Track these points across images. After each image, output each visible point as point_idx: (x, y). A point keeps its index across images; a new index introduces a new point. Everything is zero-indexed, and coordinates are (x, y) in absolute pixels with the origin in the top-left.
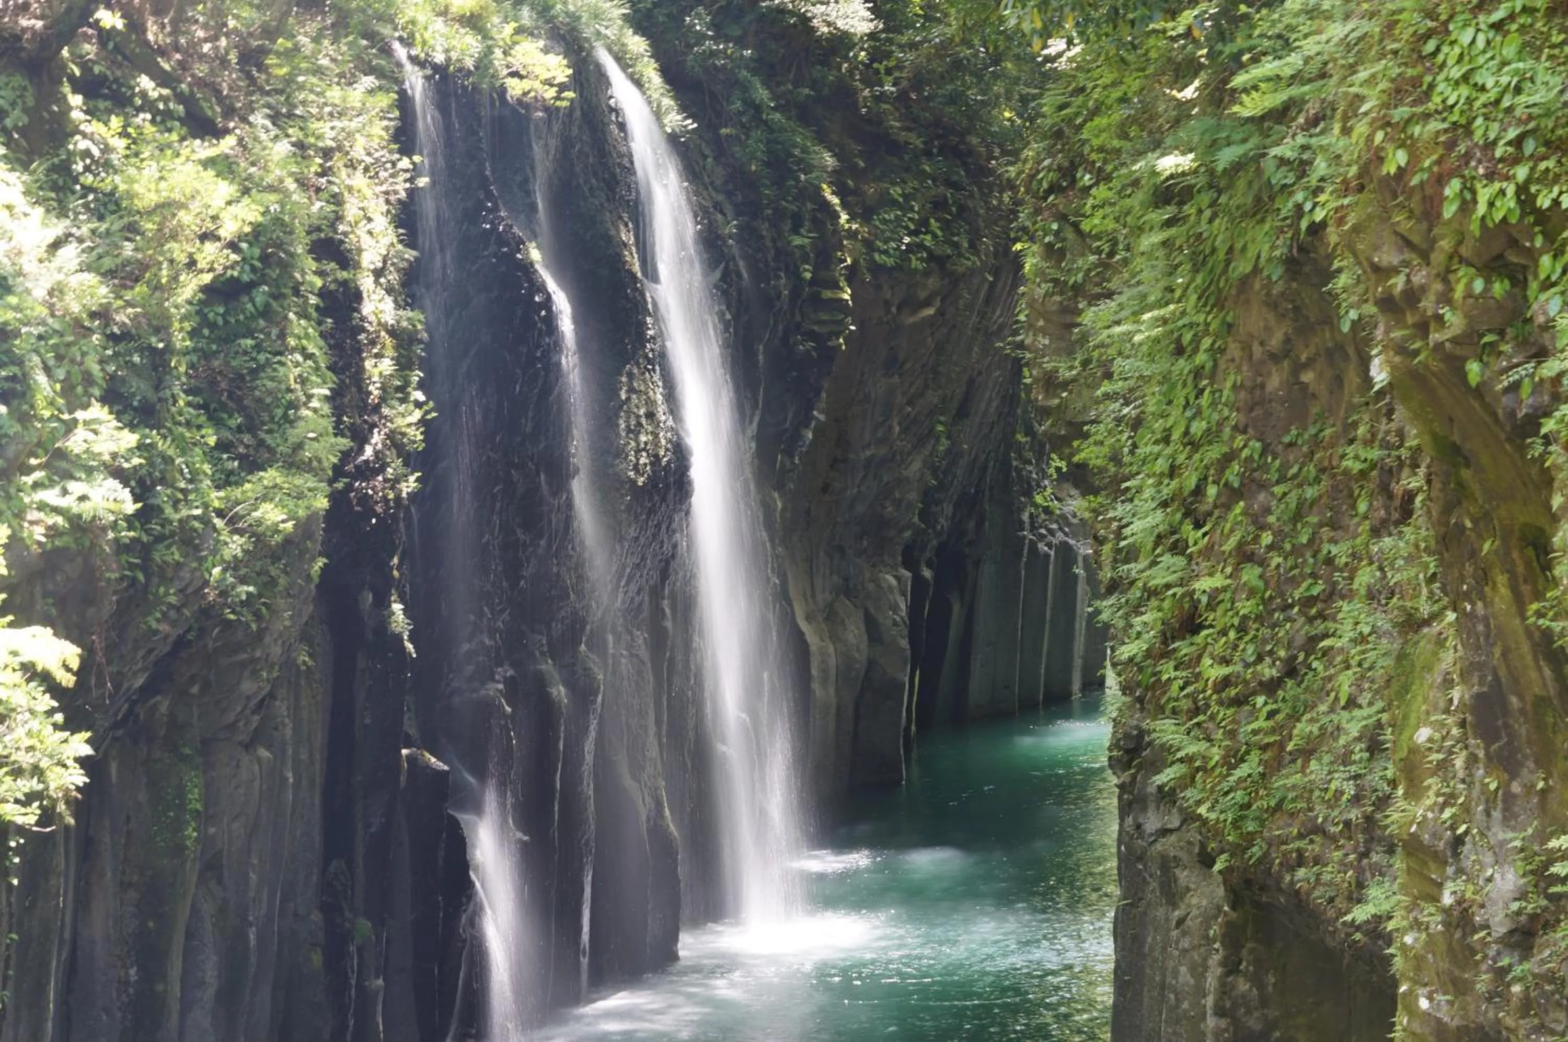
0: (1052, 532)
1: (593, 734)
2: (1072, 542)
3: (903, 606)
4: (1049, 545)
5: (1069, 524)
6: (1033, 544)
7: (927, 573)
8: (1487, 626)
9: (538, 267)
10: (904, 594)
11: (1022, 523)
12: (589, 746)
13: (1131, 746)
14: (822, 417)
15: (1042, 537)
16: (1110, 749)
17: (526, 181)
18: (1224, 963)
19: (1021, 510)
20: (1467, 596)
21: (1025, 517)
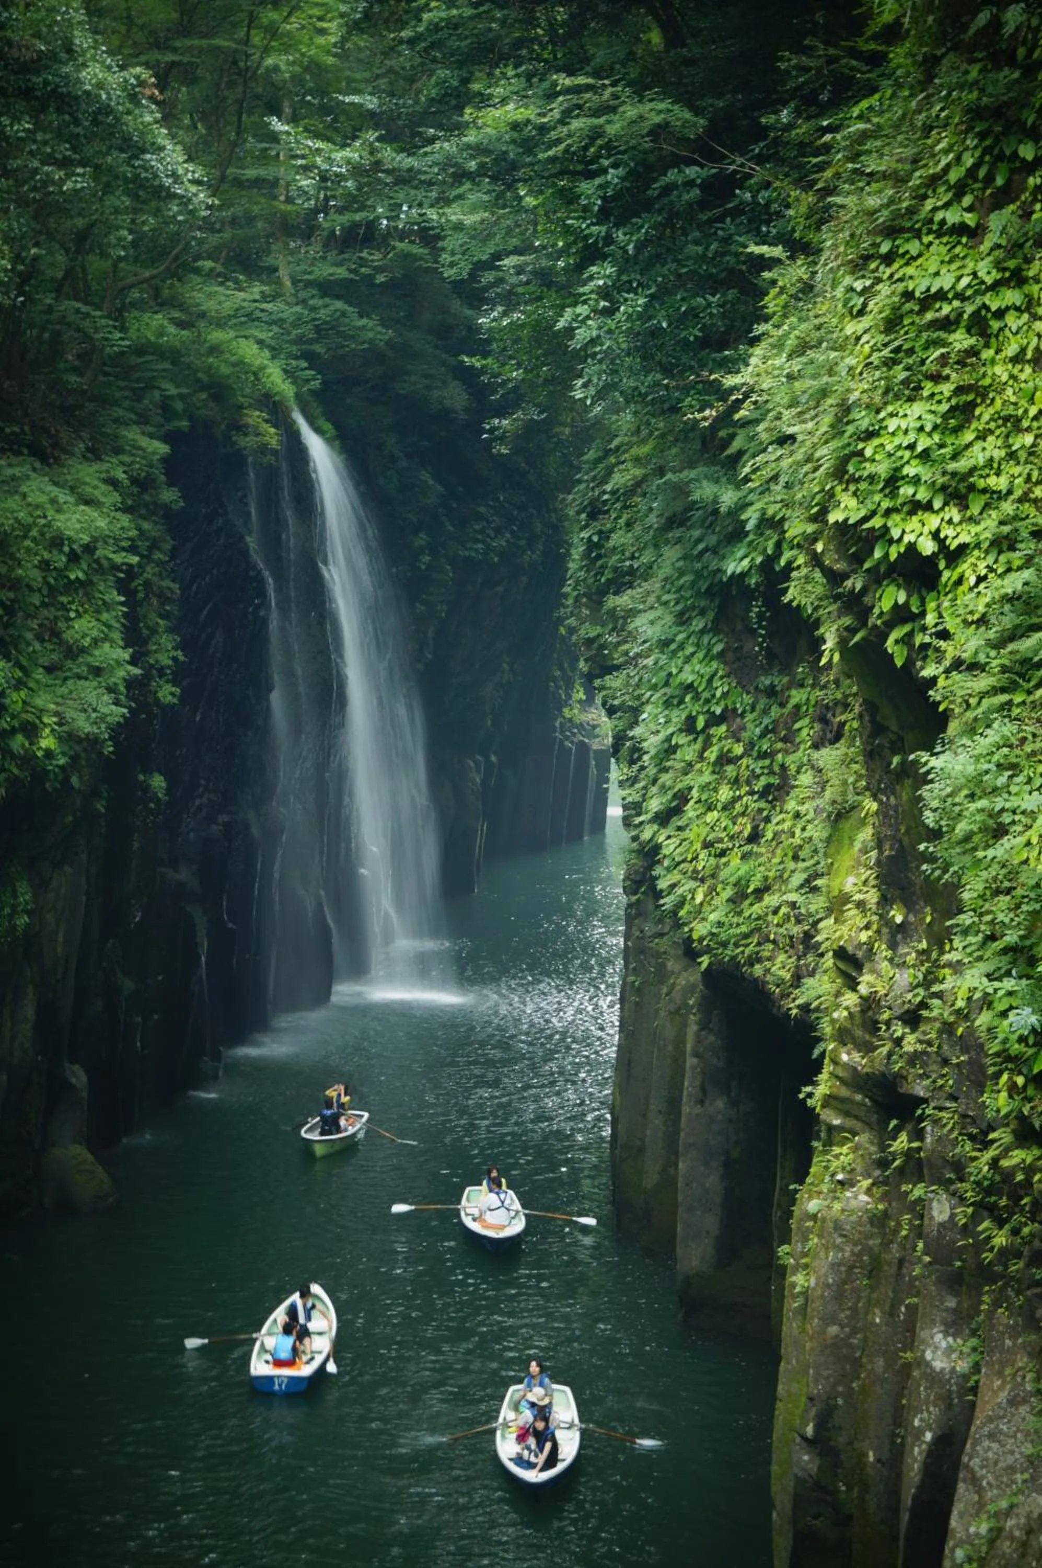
0: (574, 735)
1: (279, 859)
2: (586, 741)
3: (478, 780)
4: (572, 742)
5: (585, 730)
6: (561, 742)
7: (493, 759)
8: (896, 812)
9: (252, 553)
10: (478, 772)
11: (555, 727)
12: (277, 867)
13: (638, 878)
14: (430, 656)
15: (567, 738)
16: (624, 880)
17: (245, 496)
18: (699, 1023)
19: (556, 720)
20: (884, 792)
21: (557, 724)
